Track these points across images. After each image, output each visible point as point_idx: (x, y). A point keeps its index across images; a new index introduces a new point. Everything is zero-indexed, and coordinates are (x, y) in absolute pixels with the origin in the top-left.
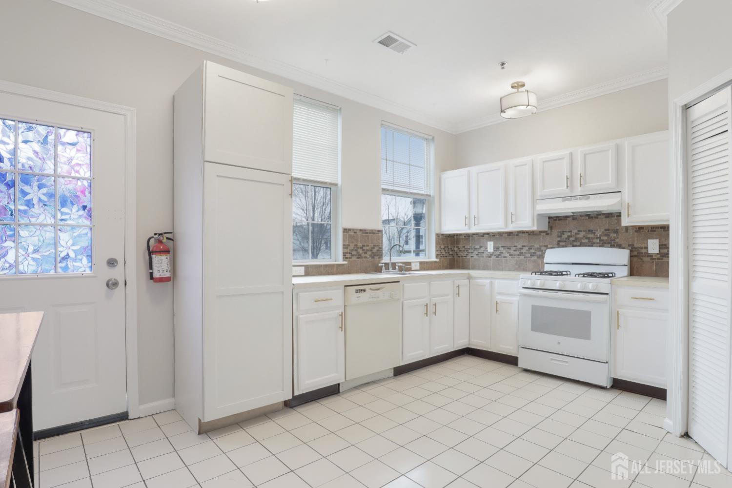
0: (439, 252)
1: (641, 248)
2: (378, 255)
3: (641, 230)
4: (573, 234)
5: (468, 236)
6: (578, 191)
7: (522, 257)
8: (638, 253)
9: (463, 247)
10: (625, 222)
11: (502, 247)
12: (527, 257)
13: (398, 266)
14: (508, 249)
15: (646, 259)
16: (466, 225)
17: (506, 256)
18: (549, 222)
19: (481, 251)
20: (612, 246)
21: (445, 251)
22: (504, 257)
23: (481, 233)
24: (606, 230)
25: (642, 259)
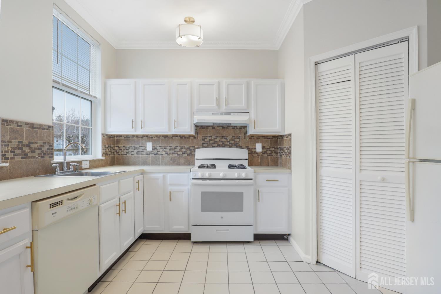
0: (104, 151)
1: (252, 148)
2: (48, 154)
3: (253, 138)
4: (212, 138)
5: (128, 138)
6: (224, 108)
7: (176, 155)
8: (251, 152)
9: (123, 146)
10: (251, 131)
11: (159, 146)
12: (179, 155)
13: (73, 166)
14: (164, 148)
15: (255, 155)
16: (132, 127)
17: (162, 154)
18: (196, 130)
19: (141, 149)
20: (237, 147)
21: (109, 150)
22: (161, 155)
23: (140, 135)
24: (233, 137)
25: (253, 155)
